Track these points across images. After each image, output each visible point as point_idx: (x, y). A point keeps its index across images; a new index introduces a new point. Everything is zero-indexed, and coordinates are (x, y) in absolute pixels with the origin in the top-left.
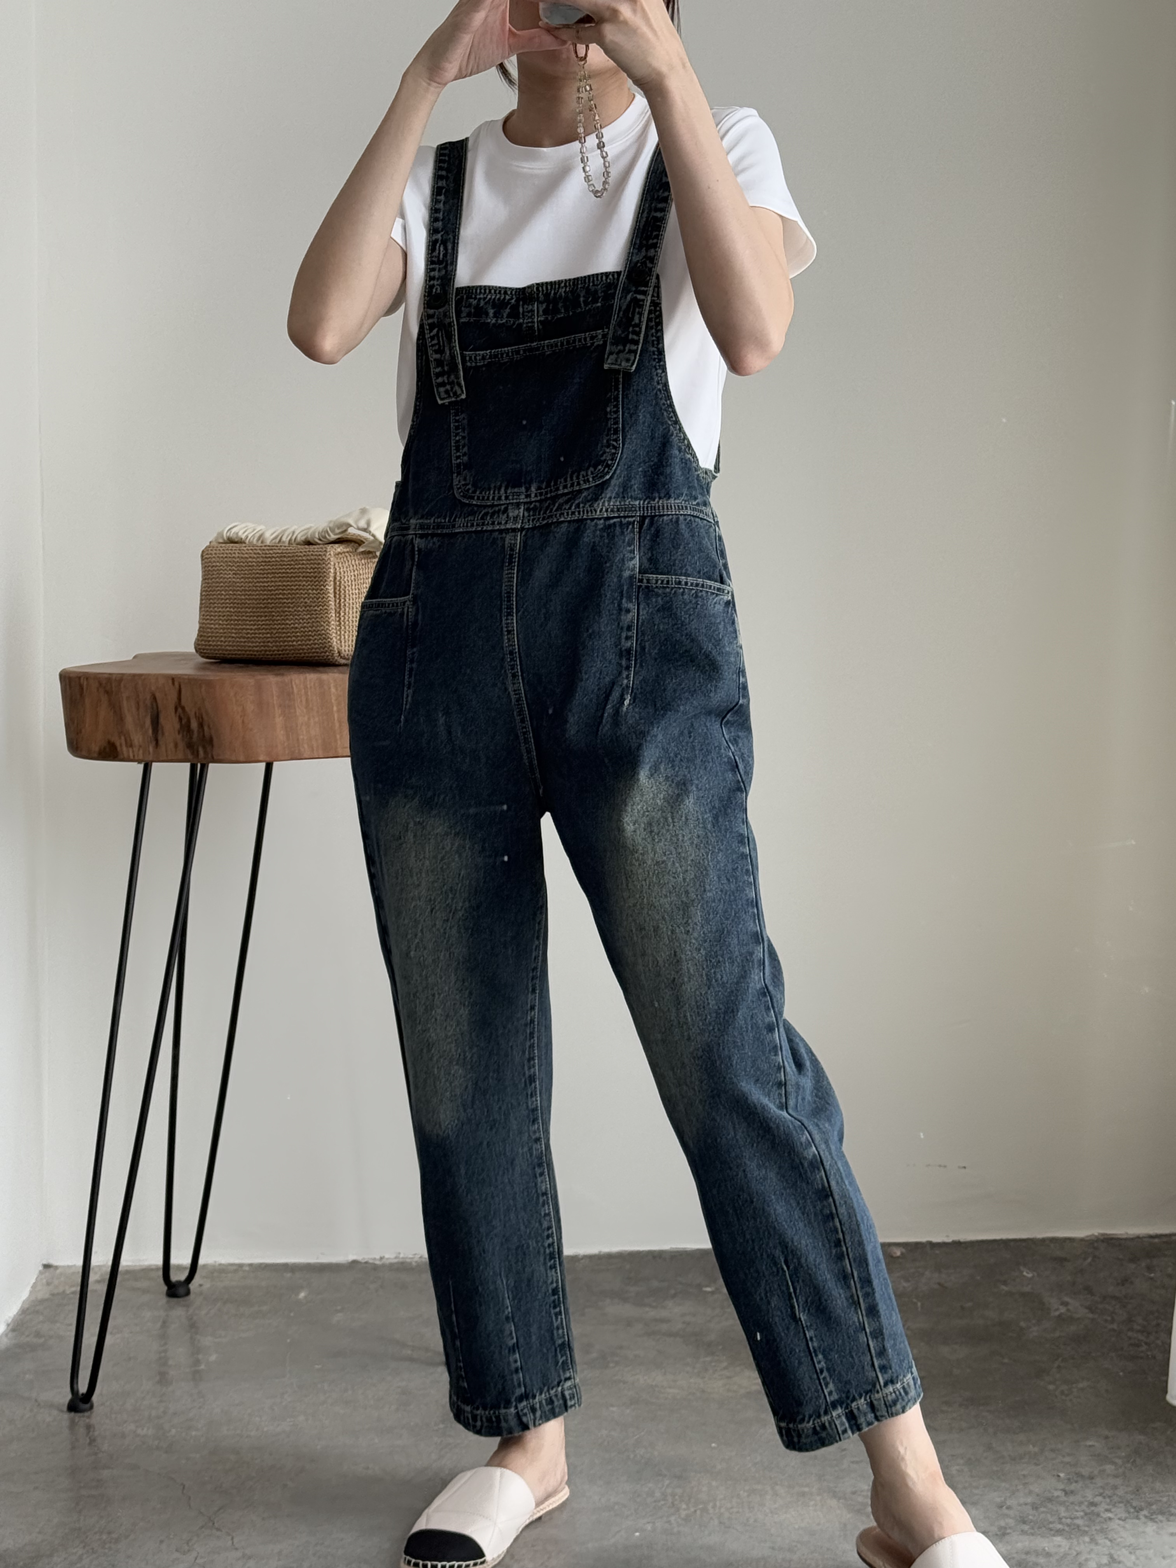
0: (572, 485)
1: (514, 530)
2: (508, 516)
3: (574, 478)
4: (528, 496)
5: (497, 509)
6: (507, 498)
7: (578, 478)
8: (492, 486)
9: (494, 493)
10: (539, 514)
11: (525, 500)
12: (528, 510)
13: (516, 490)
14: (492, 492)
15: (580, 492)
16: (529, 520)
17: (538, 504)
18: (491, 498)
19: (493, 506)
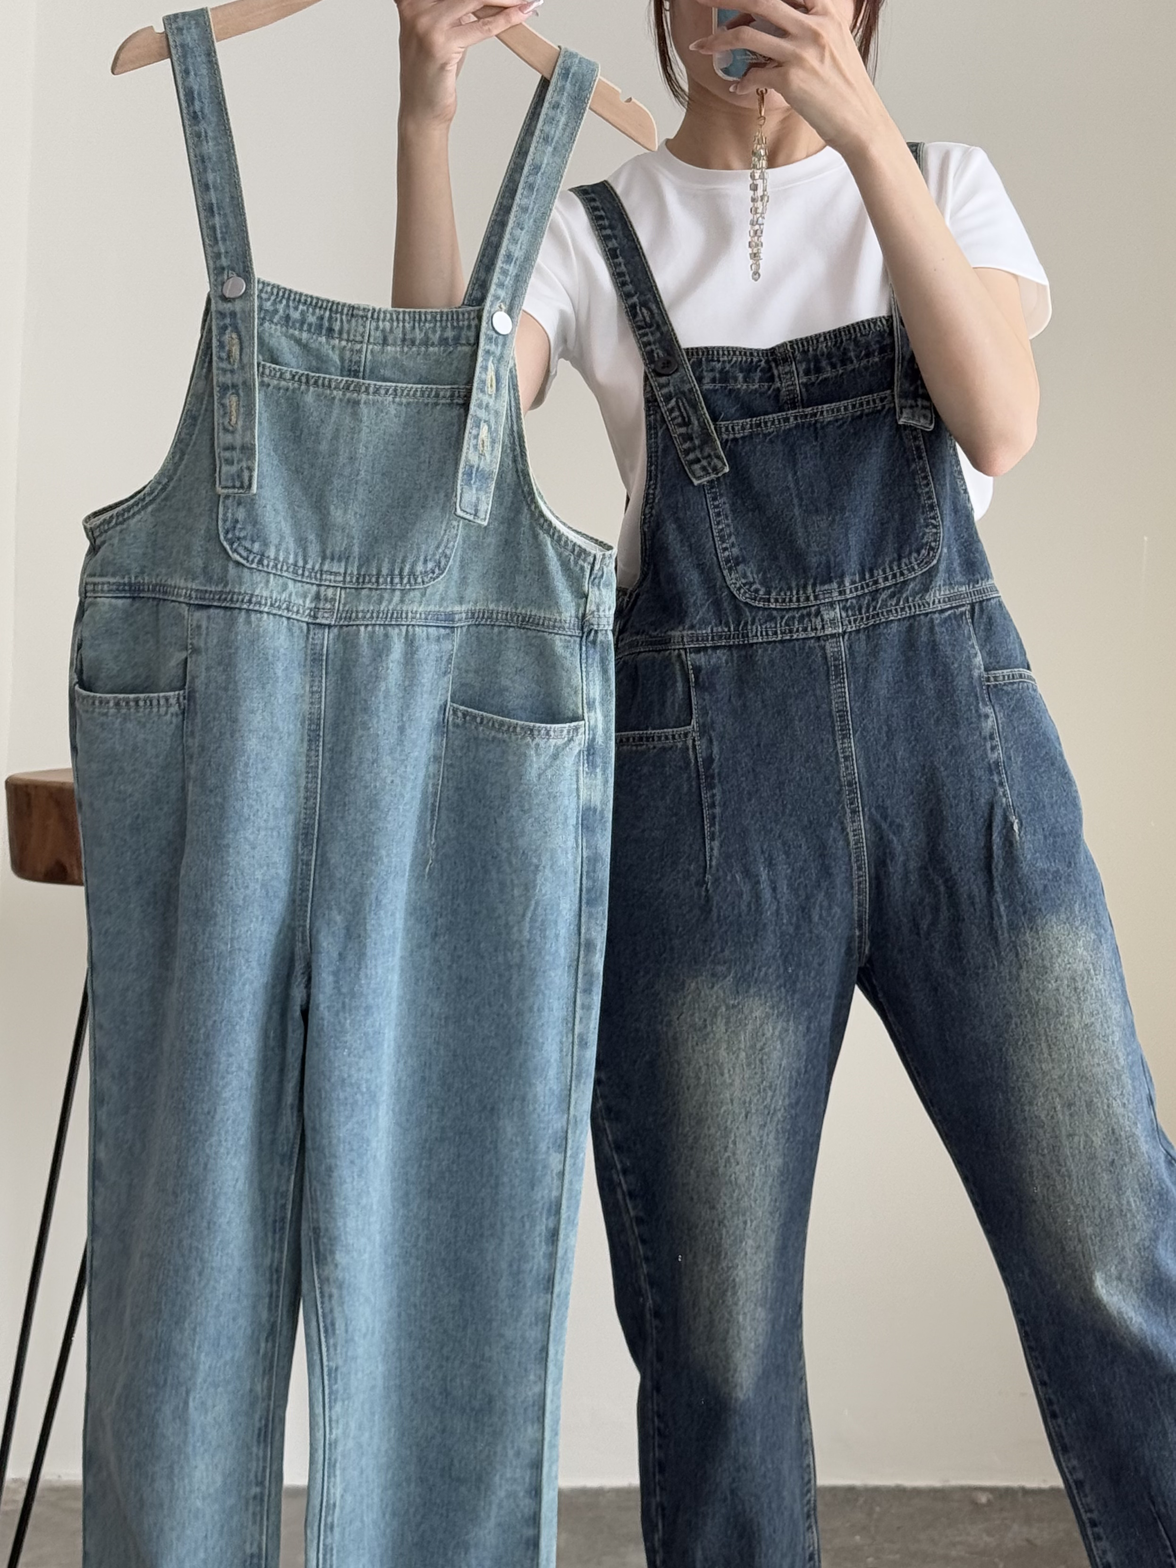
0: (894, 576)
1: (833, 636)
2: (822, 620)
3: (895, 568)
4: (840, 593)
5: (805, 612)
6: (816, 598)
7: (899, 567)
8: (794, 584)
9: (797, 594)
10: (860, 614)
11: (839, 598)
12: (845, 609)
13: (826, 587)
14: (794, 592)
15: (905, 583)
16: (850, 622)
17: (854, 601)
18: (794, 599)
19: (798, 609)
